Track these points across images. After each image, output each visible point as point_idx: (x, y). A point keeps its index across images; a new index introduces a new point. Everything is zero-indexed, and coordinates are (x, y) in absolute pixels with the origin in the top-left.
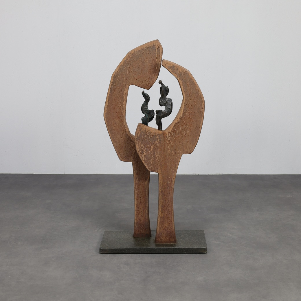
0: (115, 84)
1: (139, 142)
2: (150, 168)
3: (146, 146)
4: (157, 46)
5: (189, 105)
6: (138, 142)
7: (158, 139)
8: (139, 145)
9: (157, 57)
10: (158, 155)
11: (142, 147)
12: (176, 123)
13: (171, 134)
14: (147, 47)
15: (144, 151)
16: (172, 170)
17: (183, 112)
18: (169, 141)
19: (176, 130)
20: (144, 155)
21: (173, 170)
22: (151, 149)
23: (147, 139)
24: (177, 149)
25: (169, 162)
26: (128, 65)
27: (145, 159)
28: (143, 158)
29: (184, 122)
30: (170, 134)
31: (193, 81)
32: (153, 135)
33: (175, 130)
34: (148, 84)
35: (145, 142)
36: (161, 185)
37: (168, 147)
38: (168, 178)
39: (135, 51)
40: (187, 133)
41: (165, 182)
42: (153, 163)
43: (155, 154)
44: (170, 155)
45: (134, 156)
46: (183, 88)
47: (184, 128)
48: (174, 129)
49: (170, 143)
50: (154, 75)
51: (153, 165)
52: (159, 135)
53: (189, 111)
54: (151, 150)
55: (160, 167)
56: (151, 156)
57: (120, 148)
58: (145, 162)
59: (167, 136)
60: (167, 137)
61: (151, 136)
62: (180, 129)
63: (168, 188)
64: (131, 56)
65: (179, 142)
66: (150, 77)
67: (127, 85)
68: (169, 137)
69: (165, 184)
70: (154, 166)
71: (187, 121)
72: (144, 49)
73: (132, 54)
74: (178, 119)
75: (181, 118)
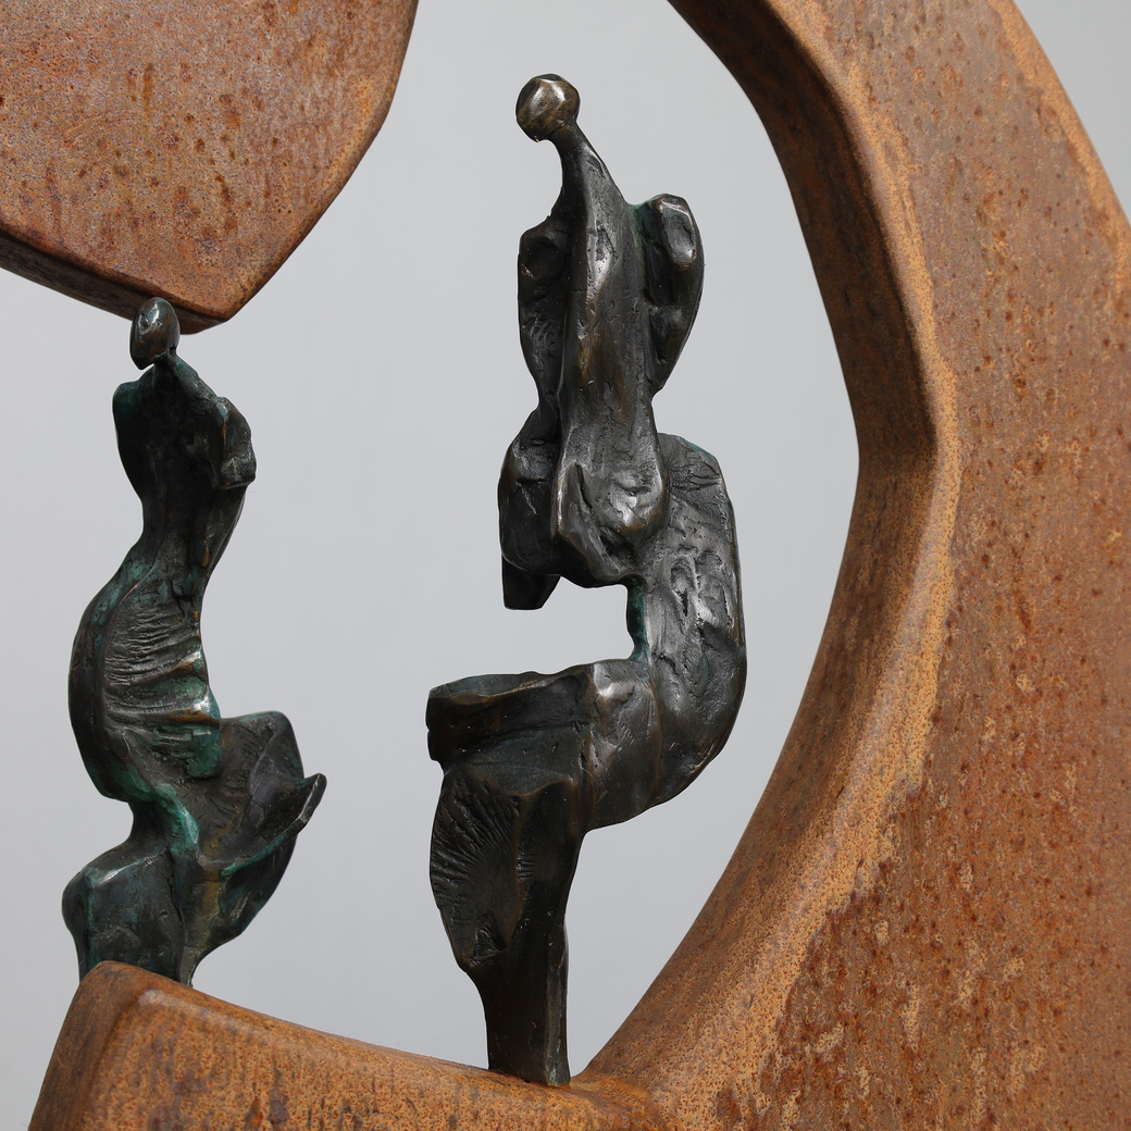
5: (1029, 562)
12: (841, 902)
17: (942, 687)
19: (839, 1053)
29: (967, 879)
31: (1071, 150)
33: (827, 1043)
40: (1016, 1085)
46: (930, 256)
47: (965, 993)
48: (810, 1032)
62: (911, 1015)
71: (1002, 853)
74: (870, 827)
75: (912, 813)
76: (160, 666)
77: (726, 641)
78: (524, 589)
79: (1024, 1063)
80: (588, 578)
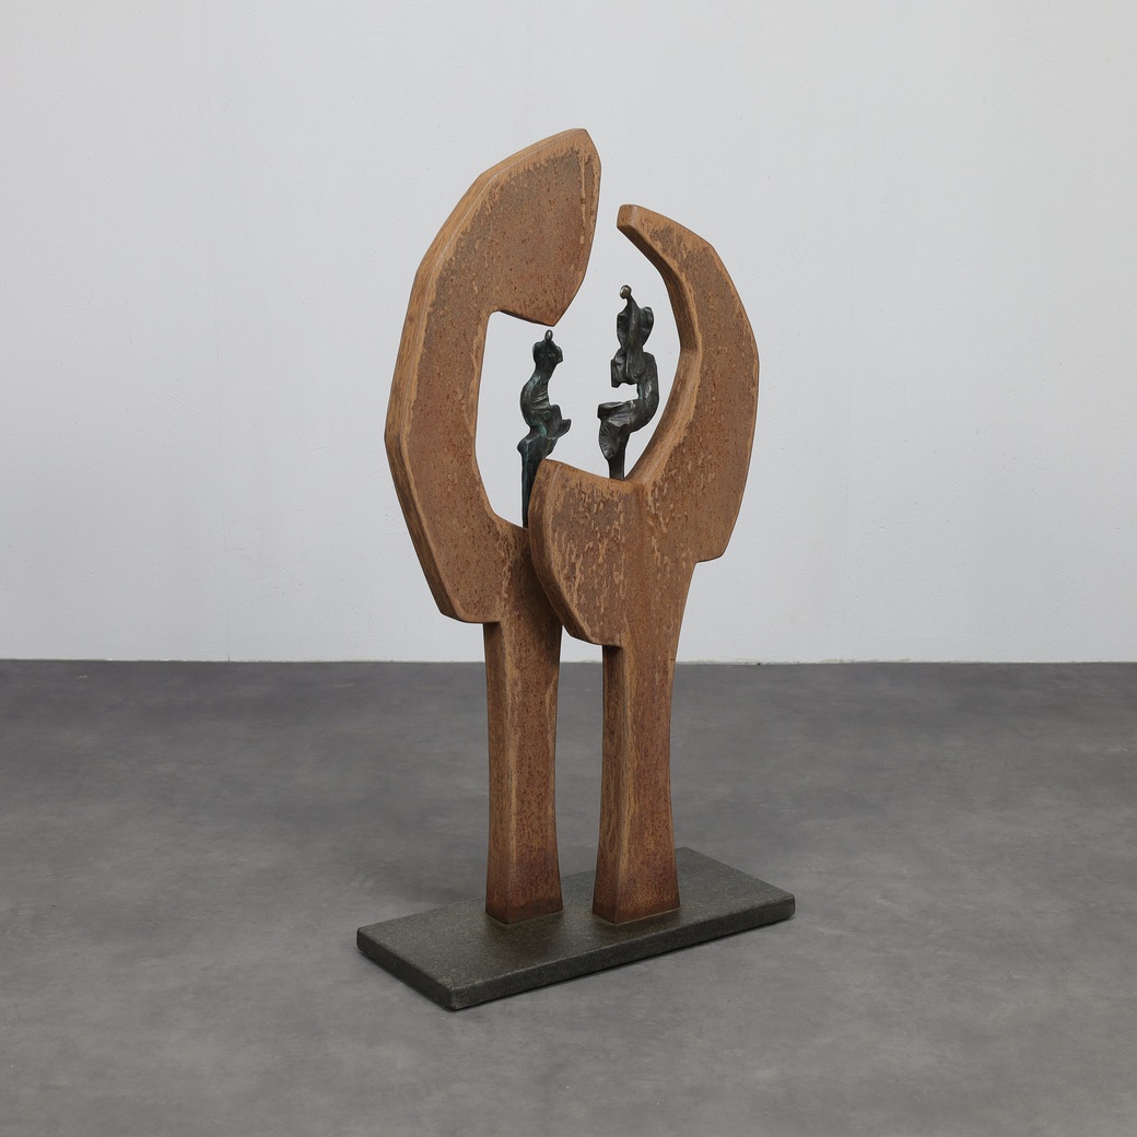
0: (441, 313)
1: (560, 535)
2: (597, 629)
3: (584, 547)
4: (584, 156)
5: (716, 373)
6: (556, 535)
7: (622, 516)
8: (560, 546)
9: (584, 196)
10: (622, 577)
11: (571, 552)
12: (677, 445)
13: (661, 490)
14: (552, 157)
15: (578, 566)
16: (665, 628)
17: (697, 400)
18: (656, 517)
19: (675, 474)
20: (577, 585)
21: (669, 627)
22: (601, 558)
23: (586, 517)
24: (682, 545)
25: (657, 599)
26: (489, 230)
27: (579, 597)
28: (575, 596)
29: (701, 440)
30: (657, 492)
31: (727, 283)
32: (604, 503)
33: (673, 472)
34: (552, 304)
35: (579, 532)
36: (634, 693)
37: (654, 540)
38: (653, 659)
39: (510, 175)
40: (709, 481)
41: (645, 680)
42: (605, 609)
43: (611, 573)
44: (659, 570)
45: (506, 596)
46: (697, 312)
47: (700, 462)
48: (670, 470)
49: (660, 524)
50: (573, 267)
51: (606, 619)
52: (625, 498)
53: (714, 399)
54: (601, 560)
55: (630, 622)
56: (600, 583)
57: (458, 569)
58: (580, 610)
59: (650, 498)
60: (650, 503)
61: (599, 505)
62: (689, 467)
63: (656, 698)
64: (497, 196)
65: (687, 516)
66: (559, 277)
67: (484, 314)
68: (655, 500)
69: (646, 684)
70: (609, 623)
71: (708, 434)
72: (541, 165)
73: (502, 189)
74: (682, 430)
75: (691, 427)
76: (540, 399)
77: (655, 394)
78: (616, 384)
79: (711, 476)
80: (630, 383)
